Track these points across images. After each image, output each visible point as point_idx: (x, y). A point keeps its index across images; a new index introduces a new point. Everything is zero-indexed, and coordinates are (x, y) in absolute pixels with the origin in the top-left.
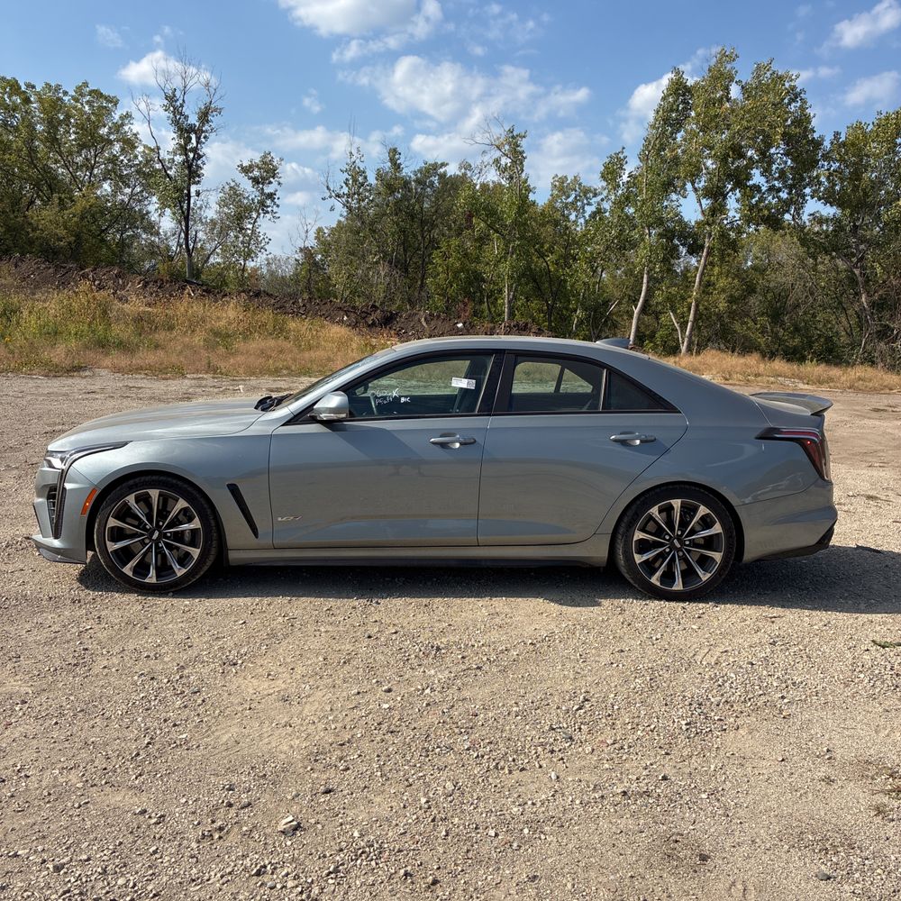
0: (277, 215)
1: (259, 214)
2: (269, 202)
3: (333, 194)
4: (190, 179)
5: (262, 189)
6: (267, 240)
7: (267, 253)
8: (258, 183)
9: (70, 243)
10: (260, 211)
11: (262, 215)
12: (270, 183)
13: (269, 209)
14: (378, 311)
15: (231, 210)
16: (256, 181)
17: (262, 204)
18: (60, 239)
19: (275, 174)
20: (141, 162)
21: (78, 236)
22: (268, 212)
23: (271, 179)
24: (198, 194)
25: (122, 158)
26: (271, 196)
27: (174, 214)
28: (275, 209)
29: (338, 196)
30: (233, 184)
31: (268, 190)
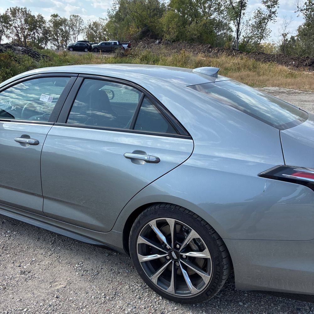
0: (276, 21)
1: (268, 21)
2: (273, 15)
3: (300, 10)
4: (241, 8)
5: (271, 10)
6: (270, 31)
7: (270, 36)
8: (269, 7)
9: (198, 36)
10: (269, 19)
11: (269, 21)
12: (275, 7)
13: (273, 18)
14: (309, 60)
15: (258, 20)
16: (268, 7)
17: (270, 16)
18: (195, 35)
19: (277, 3)
20: (228, 4)
21: (201, 34)
22: (272, 20)
23: (275, 5)
24: (244, 14)
25: (221, 3)
26: (274, 13)
27: (234, 23)
28: (275, 18)
29: (302, 10)
30: (259, 9)
31: (273, 10)
